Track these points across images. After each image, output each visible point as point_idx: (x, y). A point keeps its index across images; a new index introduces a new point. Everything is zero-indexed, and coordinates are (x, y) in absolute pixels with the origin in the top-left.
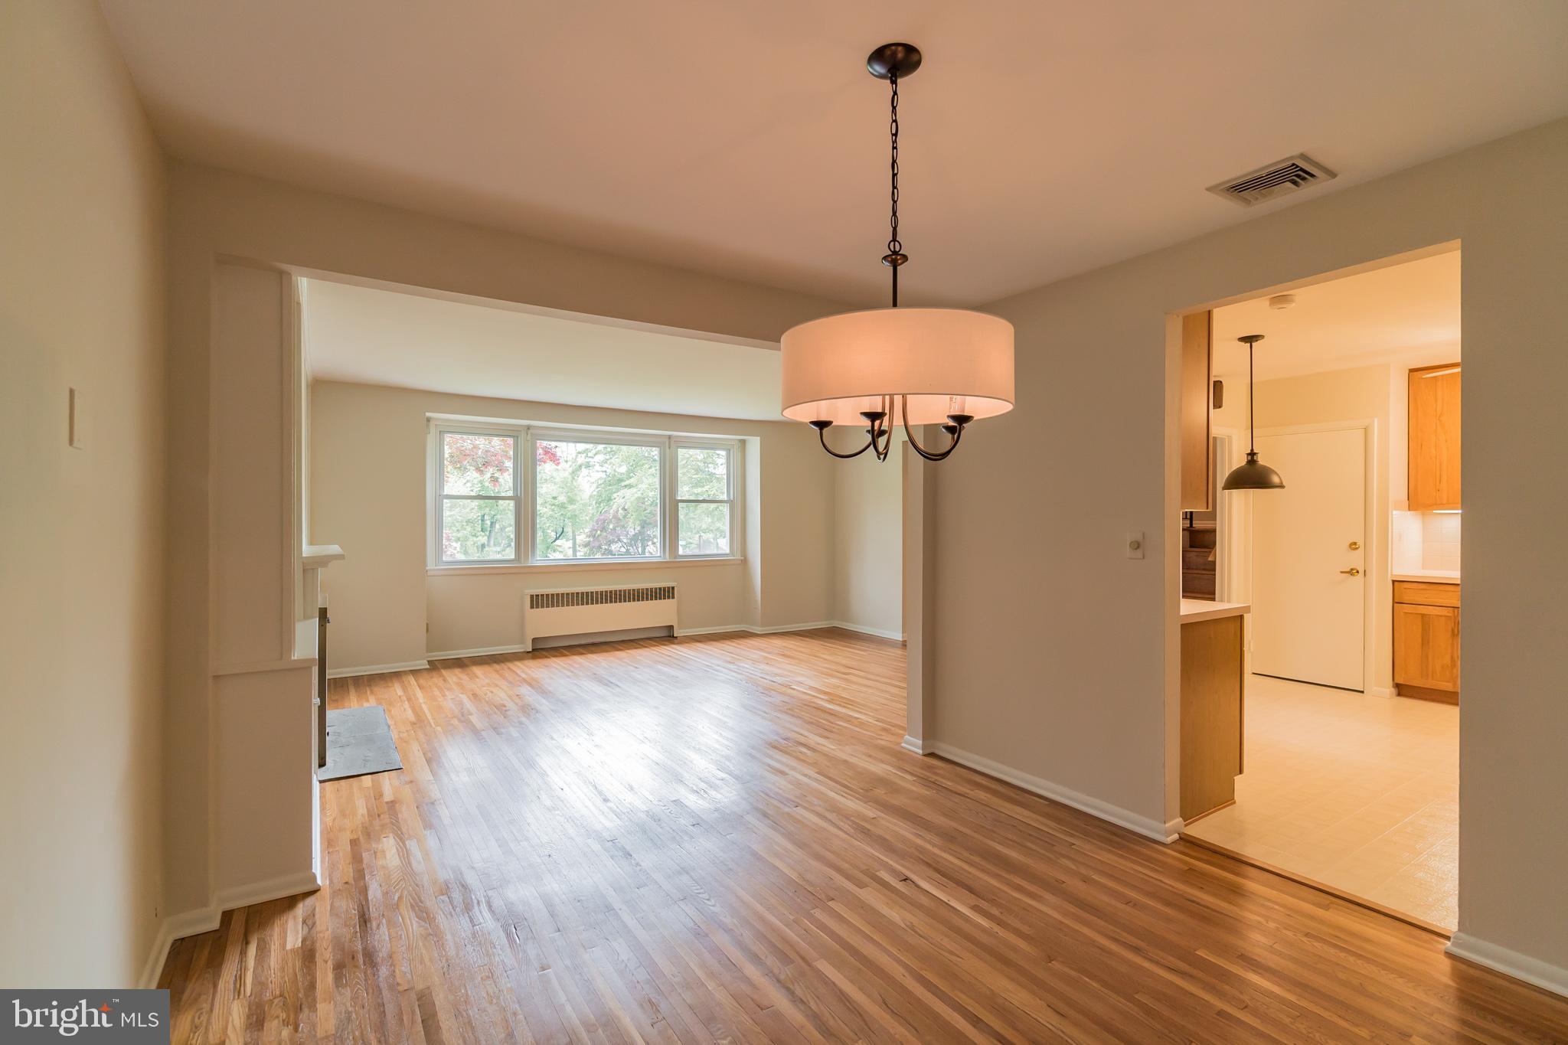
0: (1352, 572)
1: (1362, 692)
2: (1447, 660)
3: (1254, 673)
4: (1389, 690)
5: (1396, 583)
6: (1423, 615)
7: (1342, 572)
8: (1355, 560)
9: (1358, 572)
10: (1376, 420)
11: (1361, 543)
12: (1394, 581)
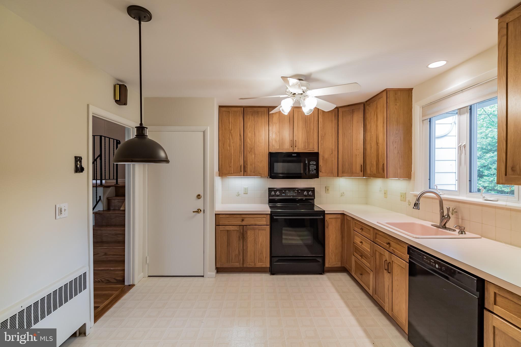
0: (198, 211)
1: (203, 276)
2: (237, 252)
3: (149, 276)
4: (214, 273)
5: (217, 215)
6: (228, 231)
7: (194, 212)
8: (199, 204)
9: (201, 211)
10: (208, 127)
11: (202, 194)
12: (216, 214)
